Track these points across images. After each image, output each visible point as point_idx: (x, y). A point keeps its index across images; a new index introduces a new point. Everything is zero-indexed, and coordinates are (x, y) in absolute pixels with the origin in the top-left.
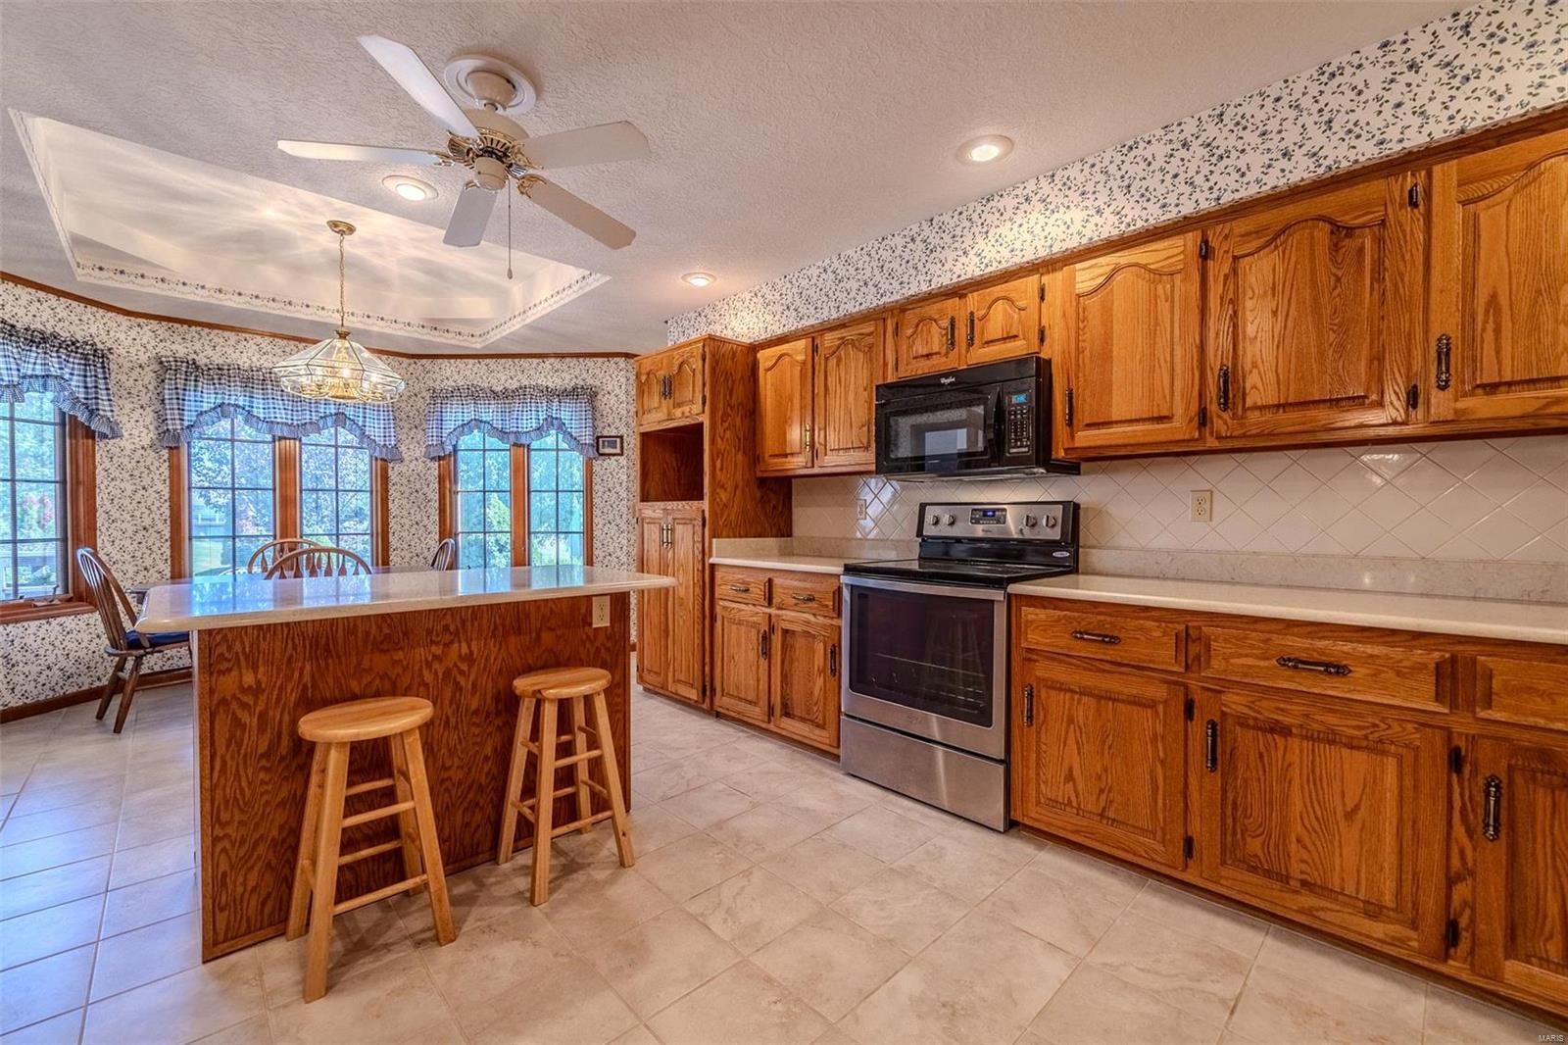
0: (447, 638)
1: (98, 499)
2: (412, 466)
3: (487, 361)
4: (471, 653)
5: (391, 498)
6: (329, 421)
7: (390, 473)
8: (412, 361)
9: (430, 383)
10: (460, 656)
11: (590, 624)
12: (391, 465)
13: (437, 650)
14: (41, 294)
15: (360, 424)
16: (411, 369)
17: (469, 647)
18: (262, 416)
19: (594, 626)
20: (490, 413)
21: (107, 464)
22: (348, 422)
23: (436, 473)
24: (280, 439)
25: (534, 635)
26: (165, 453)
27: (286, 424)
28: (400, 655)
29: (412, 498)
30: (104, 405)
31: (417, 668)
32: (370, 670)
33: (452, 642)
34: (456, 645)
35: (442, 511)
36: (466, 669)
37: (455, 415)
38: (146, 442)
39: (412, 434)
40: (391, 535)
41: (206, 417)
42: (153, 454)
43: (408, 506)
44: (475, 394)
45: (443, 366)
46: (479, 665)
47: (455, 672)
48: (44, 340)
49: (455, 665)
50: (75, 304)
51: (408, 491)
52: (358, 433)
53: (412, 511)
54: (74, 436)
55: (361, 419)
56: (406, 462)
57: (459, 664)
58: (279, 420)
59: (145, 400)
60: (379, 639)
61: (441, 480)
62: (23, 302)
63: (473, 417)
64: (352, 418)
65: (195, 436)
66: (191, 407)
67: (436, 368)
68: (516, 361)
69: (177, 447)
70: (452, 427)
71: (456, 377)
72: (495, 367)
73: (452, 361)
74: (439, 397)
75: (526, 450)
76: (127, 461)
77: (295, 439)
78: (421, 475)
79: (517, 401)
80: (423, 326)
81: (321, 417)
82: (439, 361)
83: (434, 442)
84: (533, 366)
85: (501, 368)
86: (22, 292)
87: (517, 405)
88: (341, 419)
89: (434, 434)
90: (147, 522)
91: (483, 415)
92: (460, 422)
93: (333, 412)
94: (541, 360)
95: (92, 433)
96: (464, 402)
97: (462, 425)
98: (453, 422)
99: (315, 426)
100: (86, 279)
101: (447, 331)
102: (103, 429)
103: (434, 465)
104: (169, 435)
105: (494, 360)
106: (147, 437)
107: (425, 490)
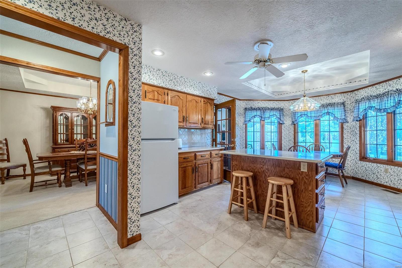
0: (263, 164)
1: (283, 135)
2: (352, 124)
3: (376, 86)
4: (268, 168)
5: (344, 133)
6: (325, 114)
7: (344, 126)
8: (351, 93)
9: (357, 98)
10: (266, 168)
11: (300, 170)
12: (344, 124)
13: (262, 166)
14: (274, 101)
15: (334, 114)
16: (351, 95)
17: (268, 167)
18: (310, 116)
19: (301, 170)
20: (375, 103)
21: (284, 129)
22: (330, 114)
23: (359, 125)
24: (315, 120)
25: (283, 168)
26: (293, 125)
27: (315, 117)
28: (255, 165)
29: (352, 133)
30: (282, 118)
31: (258, 168)
32: (251, 166)
33: (264, 165)
34: (265, 166)
35: (360, 137)
36: (267, 172)
37: (362, 106)
38: (290, 124)
39: (351, 114)
40: (344, 144)
41: (299, 118)
42: (291, 126)
43: (350, 136)
44: (369, 98)
45: (361, 92)
46: (270, 172)
47: (265, 172)
48: (273, 109)
49: (265, 170)
50: (279, 101)
51: (350, 131)
52: (333, 116)
53: (352, 137)
54: (279, 124)
55: (334, 112)
56: (350, 123)
57: (266, 170)
58: (313, 116)
59: (290, 116)
60: (252, 161)
61: (360, 127)
62: (272, 103)
63: (368, 106)
64: (332, 112)
65: (298, 122)
66: (297, 116)
67: (359, 93)
68: (387, 82)
69: (295, 124)
70: (362, 110)
71: (365, 94)
72: (379, 87)
73: (364, 89)
74: (358, 102)
75: (393, 114)
76: (287, 128)
77: (318, 120)
78: (354, 126)
79: (386, 97)
80: (346, 83)
81: (323, 114)
82: (360, 90)
83: (356, 116)
84: (394, 82)
85: (381, 87)
86: (271, 102)
87: (385, 99)
88: (328, 113)
89: (356, 113)
90: (290, 139)
91: (373, 104)
92: (364, 109)
93: (326, 112)
94: (398, 79)
95: (281, 124)
96: (366, 102)
97: (365, 109)
98: (362, 109)
99: (321, 116)
100: (277, 97)
101: (355, 82)
102: (281, 122)
103: (358, 123)
104: (293, 122)
105: (378, 85)
106: (291, 123)
107: (356, 130)
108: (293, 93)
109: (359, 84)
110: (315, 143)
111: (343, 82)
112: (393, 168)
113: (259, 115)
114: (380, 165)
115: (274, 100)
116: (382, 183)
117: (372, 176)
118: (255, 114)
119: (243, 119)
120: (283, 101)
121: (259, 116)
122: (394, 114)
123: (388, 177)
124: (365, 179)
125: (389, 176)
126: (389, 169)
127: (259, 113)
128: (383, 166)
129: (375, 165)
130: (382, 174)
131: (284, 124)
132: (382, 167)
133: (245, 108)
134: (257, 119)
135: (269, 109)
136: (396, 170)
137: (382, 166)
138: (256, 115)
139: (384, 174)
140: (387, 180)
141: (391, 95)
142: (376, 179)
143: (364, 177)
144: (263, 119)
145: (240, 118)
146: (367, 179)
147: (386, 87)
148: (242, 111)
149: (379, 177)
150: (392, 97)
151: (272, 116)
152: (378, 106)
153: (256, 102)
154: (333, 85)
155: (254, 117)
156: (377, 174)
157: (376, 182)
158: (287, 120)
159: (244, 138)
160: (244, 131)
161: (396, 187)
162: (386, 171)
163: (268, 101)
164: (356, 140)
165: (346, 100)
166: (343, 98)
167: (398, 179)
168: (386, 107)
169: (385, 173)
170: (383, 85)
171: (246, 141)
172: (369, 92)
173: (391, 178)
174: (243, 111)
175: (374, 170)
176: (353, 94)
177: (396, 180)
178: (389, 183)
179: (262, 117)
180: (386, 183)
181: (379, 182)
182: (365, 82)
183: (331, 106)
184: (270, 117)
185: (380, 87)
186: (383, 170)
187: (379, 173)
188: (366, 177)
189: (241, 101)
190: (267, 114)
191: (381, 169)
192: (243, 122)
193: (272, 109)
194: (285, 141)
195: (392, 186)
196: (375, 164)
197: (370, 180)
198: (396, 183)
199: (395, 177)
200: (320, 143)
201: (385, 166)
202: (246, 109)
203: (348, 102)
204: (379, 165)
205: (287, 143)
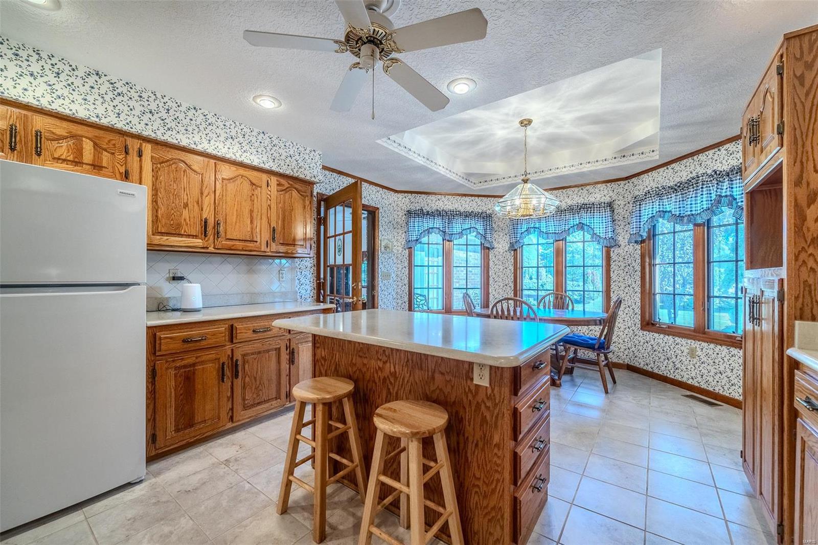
0: (385, 359)
1: (490, 273)
2: (626, 249)
3: (673, 165)
4: (395, 371)
5: (612, 270)
6: (576, 227)
7: (612, 254)
8: (627, 182)
9: (637, 193)
10: (390, 371)
11: (472, 379)
12: (612, 250)
13: (380, 364)
14: (473, 198)
15: (593, 227)
16: (626, 187)
17: (395, 368)
18: (545, 231)
19: (475, 382)
20: (671, 204)
21: (494, 259)
22: (585, 227)
23: (640, 252)
24: (557, 241)
25: (430, 374)
26: (512, 252)
27: (555, 233)
28: (365, 361)
29: (626, 270)
30: (488, 236)
31: (372, 371)
32: (355, 365)
33: (386, 362)
34: (388, 365)
35: (643, 277)
36: (393, 382)
37: (649, 209)
38: (507, 249)
39: (626, 228)
40: (612, 293)
41: (523, 235)
42: (509, 254)
43: (623, 275)
44: (660, 193)
45: (644, 180)
46: (399, 381)
47: (388, 381)
48: (470, 215)
49: (388, 377)
50: (484, 198)
51: (623, 265)
52: (591, 232)
53: (626, 278)
54: (484, 249)
55: (593, 224)
56: (622, 247)
57: (390, 377)
58: (551, 232)
59: (507, 231)
60: (359, 349)
61: (643, 257)
62: (468, 202)
63: (658, 210)
64: (588, 224)
65: (522, 244)
66: (520, 231)
67: (641, 182)
68: (695, 158)
69: (516, 250)
70: (646, 219)
71: (652, 184)
72: (678, 168)
73: (650, 174)
74: (638, 201)
75: (706, 228)
76: (500, 257)
77: (562, 240)
78: (632, 254)
79: (692, 190)
80: (615, 158)
81: (571, 227)
82: (642, 176)
83: (634, 232)
84: (709, 157)
85: (683, 167)
86: (468, 199)
87: (691, 193)
88: (581, 226)
89: (634, 226)
90: (507, 282)
91: (667, 206)
92: (650, 215)
93: (578, 223)
94: (716, 150)
95: (488, 248)
96: (654, 201)
97: (651, 217)
98: (646, 216)
99: (567, 232)
100: (476, 188)
101: (633, 155)
102: (488, 245)
103: (638, 247)
104: (512, 245)
105: (678, 163)
106: (507, 247)
107: (634, 264)
108: (510, 179)
109: (641, 161)
110: (556, 291)
111: (608, 154)
112: (706, 347)
113: (439, 228)
114: (680, 339)
115: (472, 196)
116: (684, 380)
117: (665, 363)
118: (431, 225)
119: (403, 236)
120: (493, 199)
121: (438, 230)
122: (708, 228)
123: (697, 366)
124: (650, 370)
125: (698, 364)
126: (698, 349)
127: (438, 223)
128: (687, 343)
129: (670, 339)
130: (684, 359)
131: (493, 248)
132: (685, 344)
133: (408, 211)
134: (436, 238)
135: (461, 214)
136: (711, 352)
137: (684, 341)
138: (432, 228)
139: (688, 360)
140: (693, 375)
141: (703, 184)
142: (673, 370)
143: (649, 366)
144: (447, 238)
145: (396, 234)
146: (656, 371)
147: (692, 167)
148: (401, 217)
149: (678, 366)
150: (704, 189)
151: (468, 230)
152: (678, 209)
153: (433, 197)
154: (589, 163)
155: (428, 233)
156: (674, 359)
157: (673, 377)
158: (500, 240)
159: (406, 281)
160: (406, 264)
161: (711, 389)
162: (692, 353)
163: (459, 198)
164: (634, 285)
165: (616, 197)
166: (611, 194)
167: (715, 371)
168: (693, 213)
169: (689, 359)
170: (688, 164)
171: (409, 286)
172: (660, 179)
173: (701, 368)
174: (403, 219)
175: (668, 351)
176: (629, 185)
177: (712, 374)
178: (697, 380)
179: (444, 232)
180: (691, 380)
181: (678, 378)
182: (652, 157)
183: (587, 211)
184: (464, 232)
185: (680, 169)
186: (686, 351)
187: (678, 357)
188: (652, 365)
189: (400, 195)
190: (457, 226)
191: (682, 348)
192: (403, 243)
193: (468, 215)
194: (497, 287)
195: (704, 386)
196: (670, 337)
197: (661, 373)
198: (711, 379)
199: (709, 368)
200: (565, 292)
201: (689, 341)
202: (409, 213)
203: (619, 203)
204: (678, 340)
205: (500, 291)
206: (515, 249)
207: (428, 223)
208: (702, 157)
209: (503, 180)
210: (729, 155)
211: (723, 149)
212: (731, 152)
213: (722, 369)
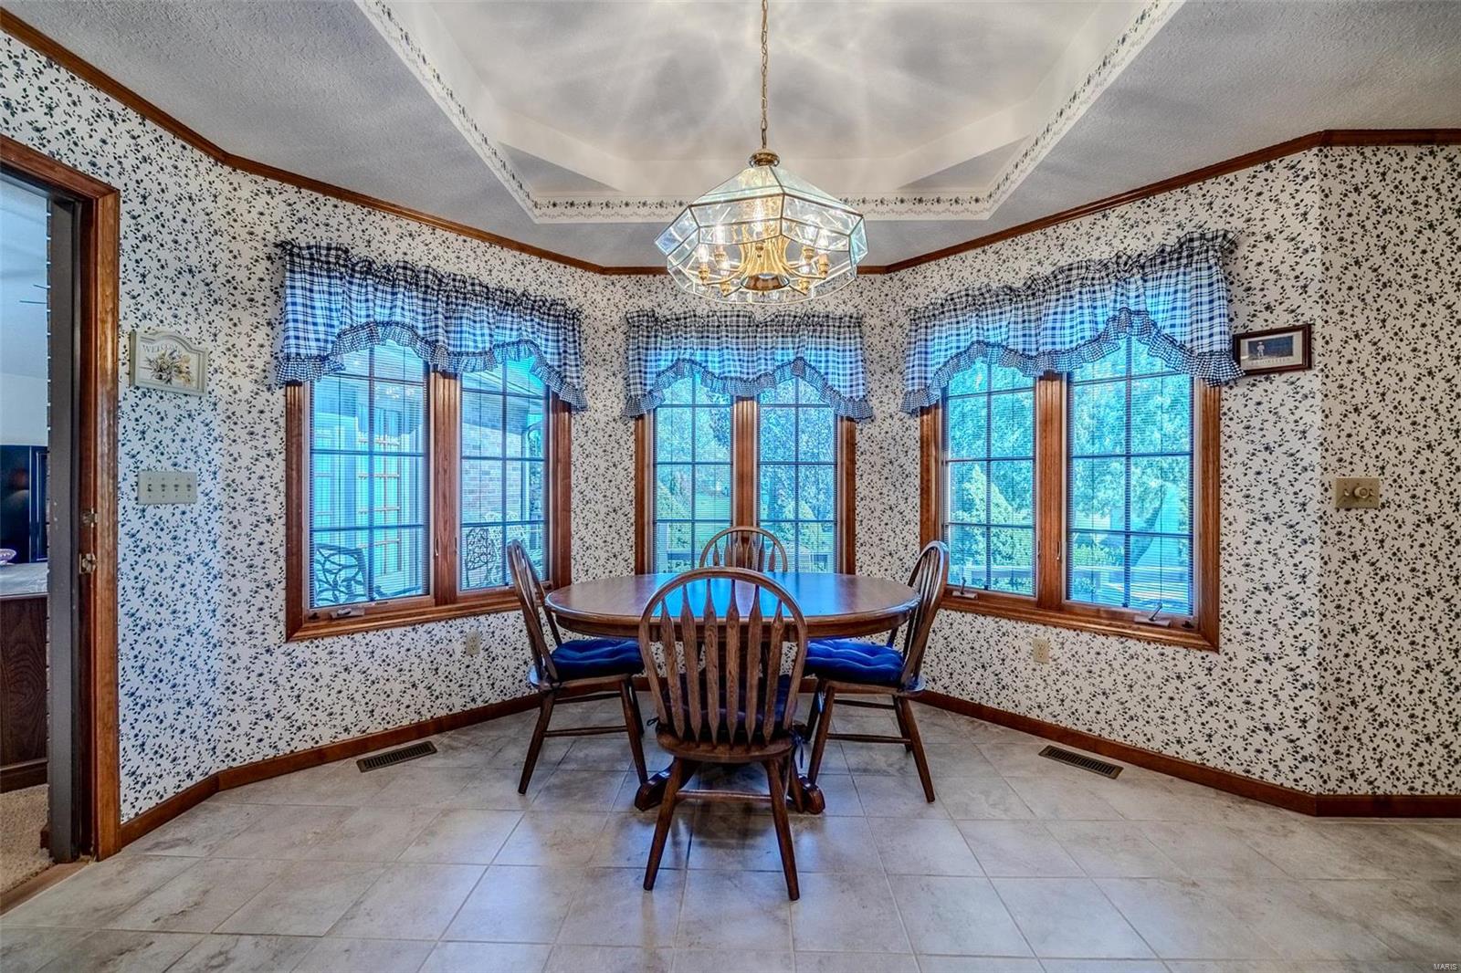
1: (573, 478)
2: (886, 427)
3: (998, 245)
5: (858, 473)
6: (788, 370)
7: (858, 437)
8: (887, 277)
9: (911, 302)
12: (859, 427)
14: (525, 256)
15: (823, 371)
16: (886, 289)
18: (717, 372)
20: (1003, 327)
21: (583, 440)
22: (808, 371)
23: (918, 434)
24: (740, 399)
26: (632, 424)
27: (741, 379)
29: (885, 472)
30: (571, 373)
35: (925, 491)
37: (946, 340)
38: (617, 413)
39: (885, 381)
40: (857, 524)
41: (663, 378)
42: (623, 427)
43: (879, 484)
44: (977, 302)
45: (928, 274)
48: (518, 302)
50: (555, 264)
51: (880, 462)
52: (820, 384)
53: (885, 491)
54: (555, 411)
55: (823, 365)
56: (878, 422)
58: (733, 375)
59: (616, 367)
61: (924, 444)
62: (508, 266)
63: (975, 339)
64: (813, 364)
65: (657, 402)
66: (652, 368)
67: (919, 278)
68: (1049, 230)
69: (641, 417)
70: (942, 360)
71: (948, 284)
72: (1010, 252)
73: (942, 261)
74: (922, 319)
75: (1064, 384)
76: (599, 435)
77: (752, 399)
78: (898, 438)
79: (1054, 297)
80: (902, 201)
81: (778, 367)
82: (923, 266)
83: (916, 388)
84: (1082, 230)
85: (1020, 250)
86: (508, 255)
87: (1053, 304)
88: (800, 367)
89: (916, 375)
90: (617, 503)
91: (991, 333)
92: (954, 351)
93: (792, 358)
94: (1098, 215)
95: (568, 407)
96: (960, 319)
97: (957, 355)
98: (943, 353)
99: (771, 378)
100: (543, 220)
101: (938, 200)
102: (569, 398)
103: (915, 423)
104: (632, 402)
105: (1009, 241)
106: (618, 407)
107: (903, 460)
108: (644, 211)
109: (954, 218)
110: (738, 525)
111: (889, 187)
112: (1071, 639)
113: (412, 328)
114: (1013, 623)
115: (523, 248)
116: (1021, 711)
117: (977, 676)
118: (381, 314)
119: (260, 336)
120: (579, 272)
121: (407, 335)
122: (1069, 383)
123: (1050, 681)
124: (942, 691)
125: (1054, 676)
126: (1053, 644)
127: (407, 308)
128: (1027, 632)
129: (989, 623)
130: (1021, 666)
131: (584, 408)
132: (1024, 634)
133: (281, 245)
134: (400, 358)
135: (488, 294)
136: (1082, 650)
137: (1021, 628)
138: (386, 324)
139: (1029, 668)
140: (1042, 699)
141: (1082, 286)
142: (995, 690)
143: (939, 683)
144: (443, 363)
145: (225, 325)
146: (955, 693)
147: (1043, 252)
148: (250, 265)
149: (1007, 680)
150: (1085, 297)
151: (512, 350)
152: (1021, 339)
153: (390, 222)
155: (371, 337)
156: (998, 667)
157: (996, 706)
158: (599, 389)
159: (276, 506)
160: (276, 442)
161: (1083, 729)
162: (1040, 653)
163: (483, 246)
164: (902, 506)
165: (867, 310)
166: (857, 300)
167: (1092, 689)
168: (1058, 347)
169: (1033, 665)
170: (1032, 244)
171: (288, 526)
172: (966, 273)
173: (1059, 685)
174: (260, 269)
175: (983, 650)
176: (893, 284)
177: (1085, 696)
178: (1050, 710)
179: (433, 344)
180: (1037, 711)
181: (1007, 706)
182: (976, 212)
183: (814, 331)
184: (497, 352)
185: (1014, 254)
186: (1026, 649)
187: (1008, 662)
188: (946, 681)
189: (246, 182)
190: (475, 332)
191: (1017, 643)
192: (259, 364)
193: (511, 302)
194: (591, 516)
195: (1067, 723)
196: (989, 619)
197: (967, 698)
198: (1082, 708)
199: (1078, 683)
200: (758, 525)
201: (1033, 628)
202: (287, 254)
203: (872, 322)
204: (1006, 625)
205: (599, 526)
206: (638, 414)
207: (367, 305)
208: (1065, 230)
209: (625, 210)
210: (1127, 228)
211: (1113, 216)
212: (1132, 222)
213: (1108, 684)
